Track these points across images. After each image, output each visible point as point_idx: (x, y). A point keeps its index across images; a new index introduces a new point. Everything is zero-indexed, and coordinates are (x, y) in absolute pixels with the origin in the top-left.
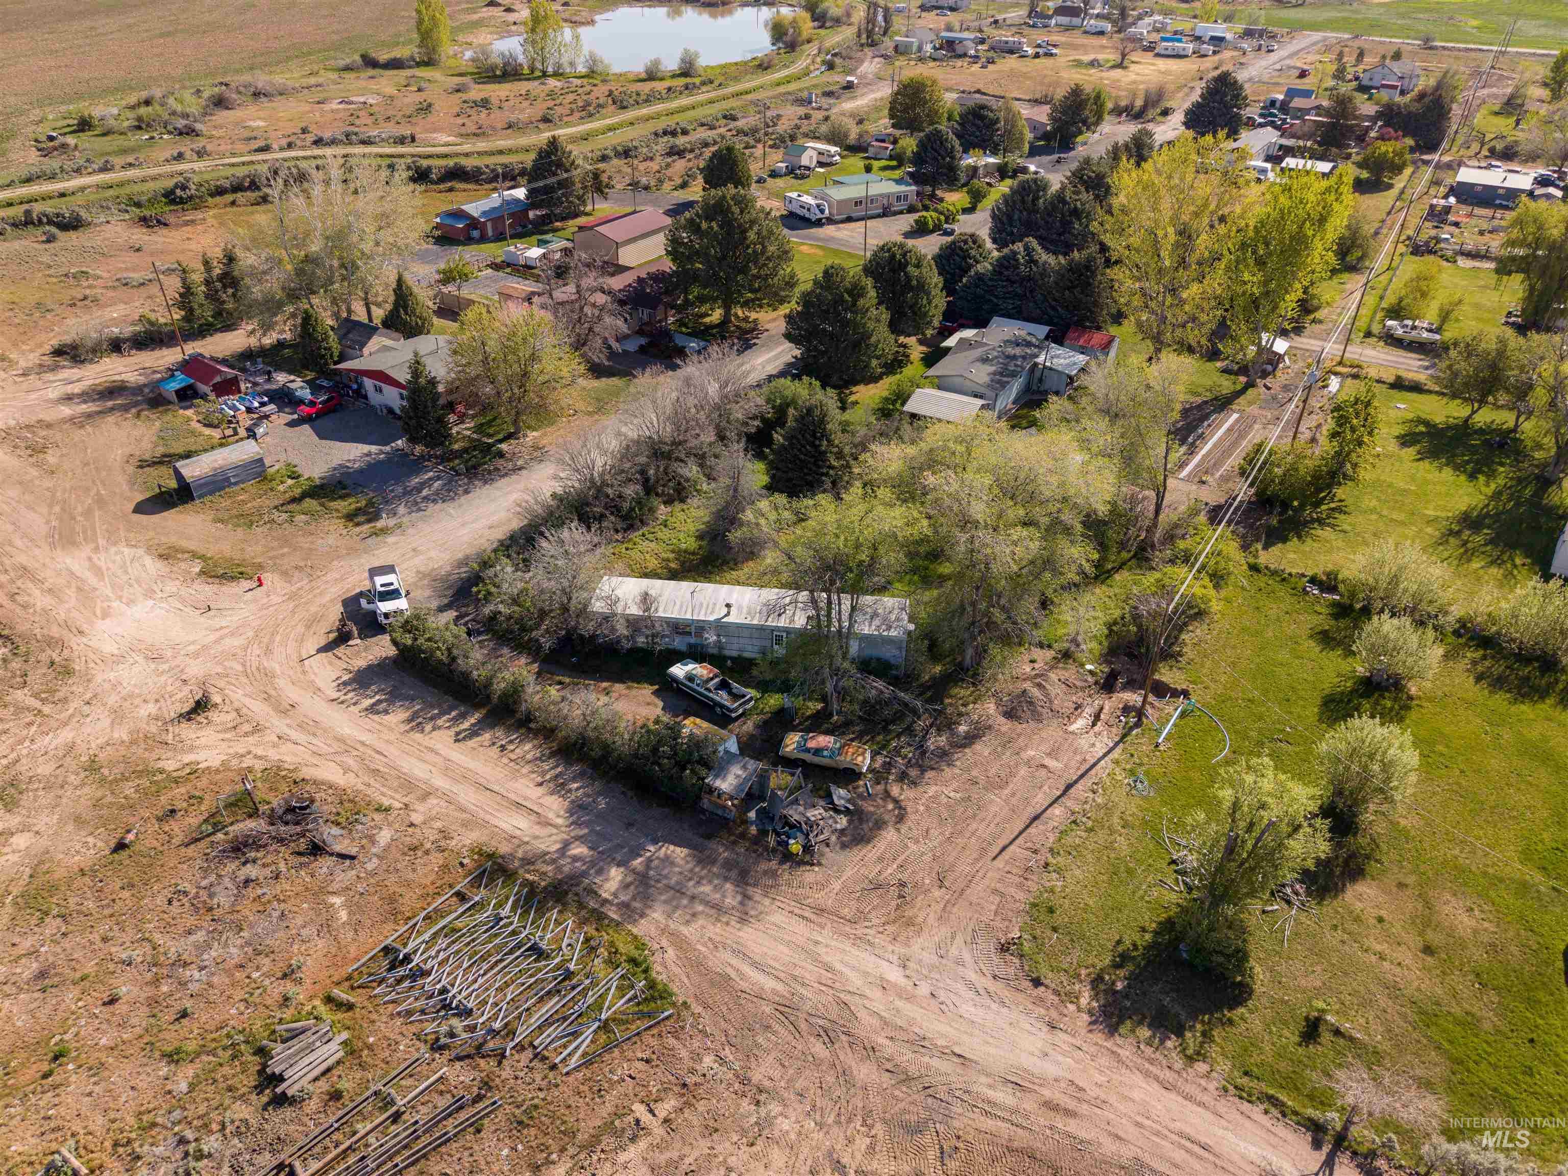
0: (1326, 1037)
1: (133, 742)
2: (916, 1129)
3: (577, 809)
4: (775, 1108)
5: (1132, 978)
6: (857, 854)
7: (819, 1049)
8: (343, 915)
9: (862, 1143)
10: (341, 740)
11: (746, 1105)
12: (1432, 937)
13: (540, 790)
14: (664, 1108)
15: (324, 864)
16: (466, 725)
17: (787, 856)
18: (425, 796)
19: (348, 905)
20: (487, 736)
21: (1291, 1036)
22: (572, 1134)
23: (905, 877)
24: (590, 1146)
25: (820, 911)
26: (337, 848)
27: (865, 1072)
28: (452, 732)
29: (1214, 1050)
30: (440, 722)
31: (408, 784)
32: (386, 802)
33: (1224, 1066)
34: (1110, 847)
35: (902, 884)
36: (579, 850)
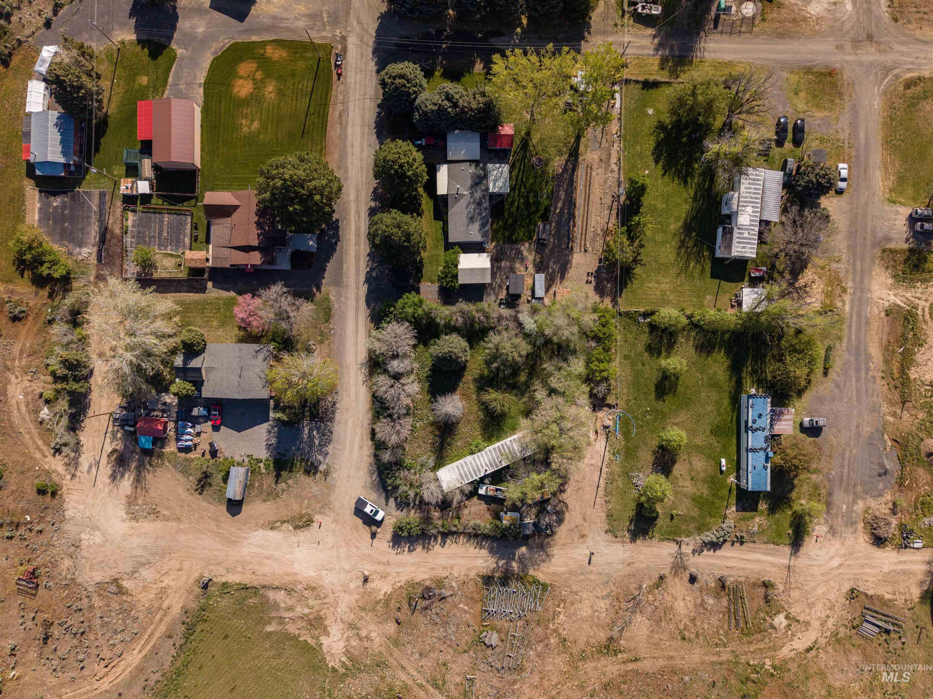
0: (675, 517)
1: (363, 597)
2: (607, 583)
3: (492, 551)
4: (581, 594)
5: (635, 525)
6: (563, 526)
7: (582, 577)
8: (466, 608)
9: (599, 591)
10: (413, 564)
11: (576, 597)
12: (693, 474)
13: (477, 550)
14: (562, 606)
15: (449, 600)
16: (440, 541)
17: (548, 536)
18: (452, 568)
19: (465, 605)
20: (448, 541)
21: (668, 520)
22: (549, 620)
23: (577, 523)
24: (554, 619)
25: (563, 545)
26: (448, 594)
27: (593, 577)
28: (438, 545)
29: (655, 534)
30: (432, 543)
31: (445, 568)
32: (445, 575)
33: (657, 535)
34: (618, 487)
35: (577, 526)
36: (501, 563)
